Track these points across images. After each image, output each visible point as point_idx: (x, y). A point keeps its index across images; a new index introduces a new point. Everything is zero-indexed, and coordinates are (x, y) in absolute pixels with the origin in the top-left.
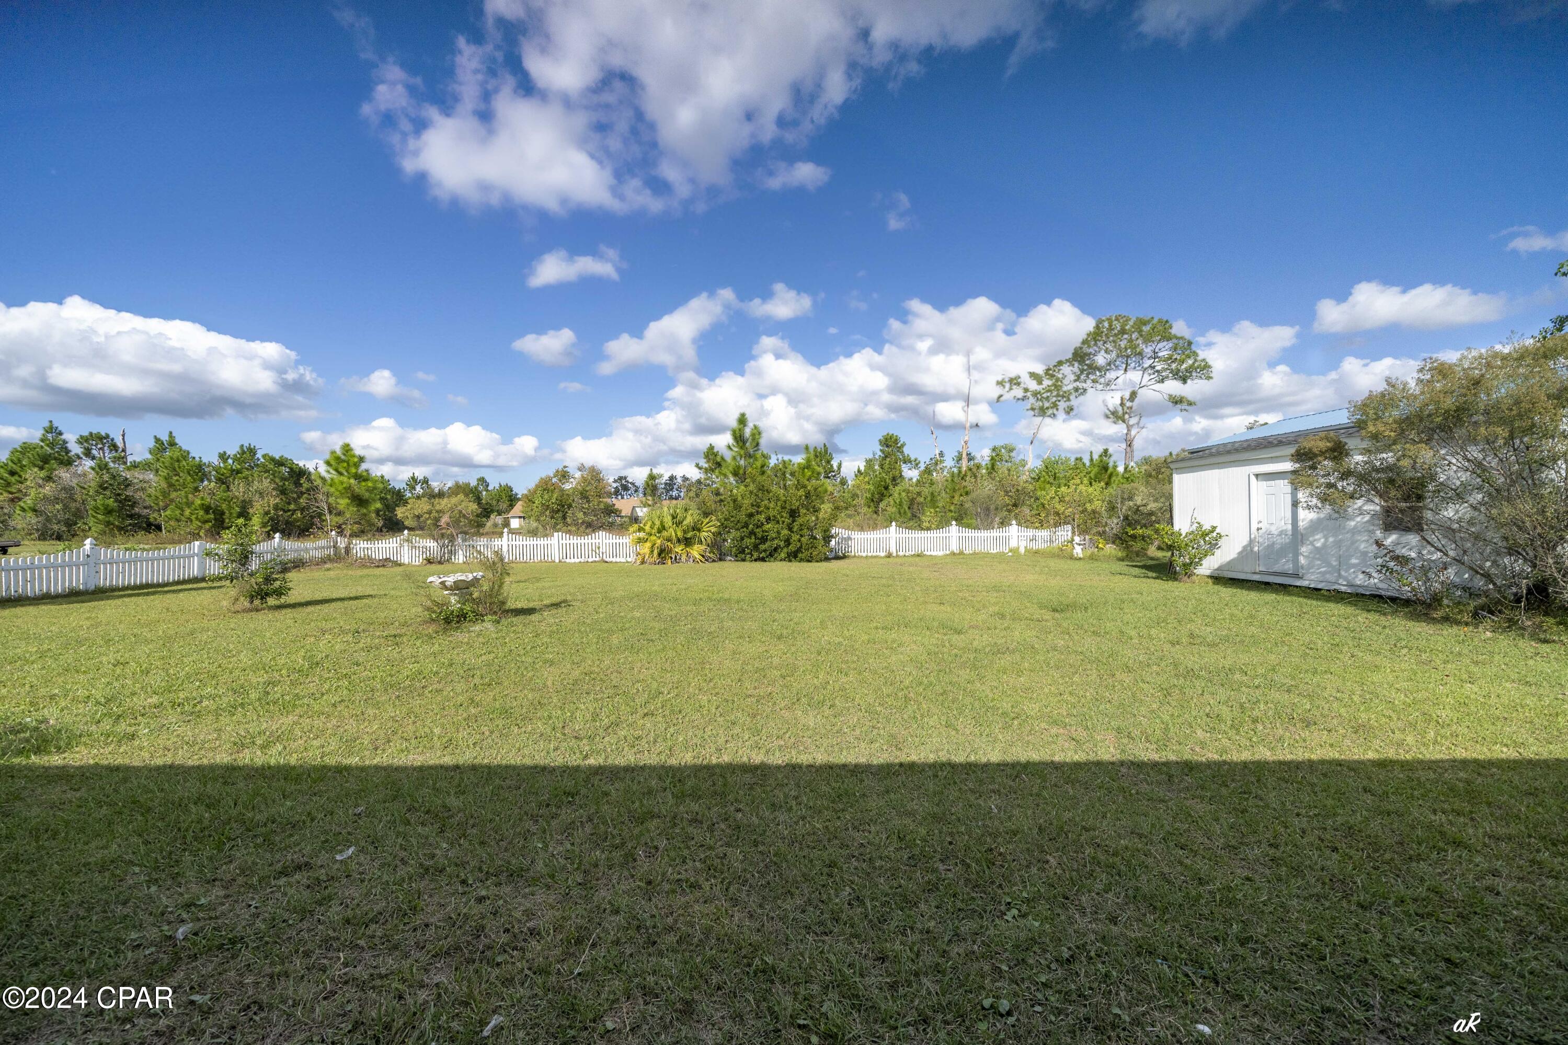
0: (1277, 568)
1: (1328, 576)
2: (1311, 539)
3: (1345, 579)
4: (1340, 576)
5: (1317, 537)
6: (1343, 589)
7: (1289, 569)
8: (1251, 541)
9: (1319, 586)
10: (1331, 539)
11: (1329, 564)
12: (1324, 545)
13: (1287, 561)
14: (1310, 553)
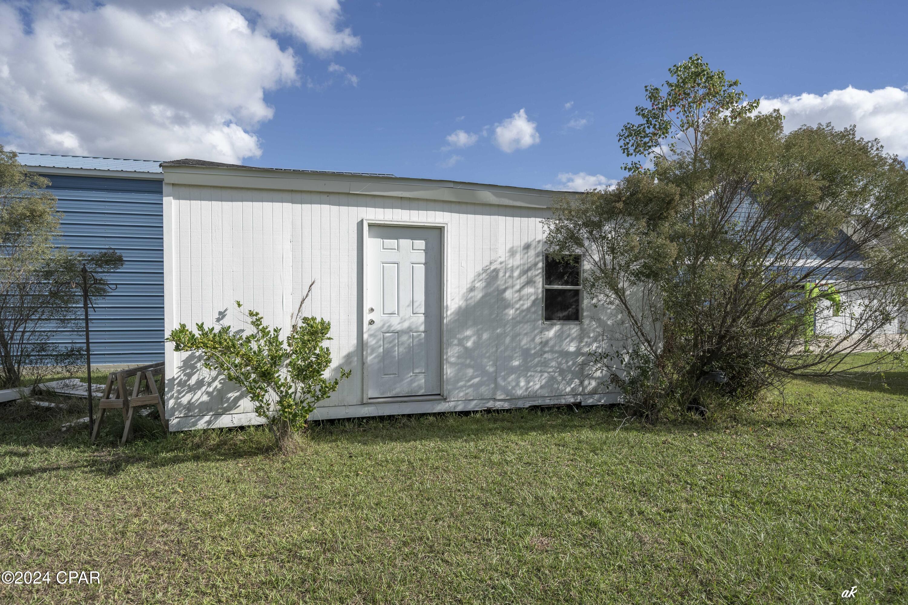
0: (401, 388)
1: (483, 389)
2: (460, 336)
3: (505, 391)
4: (497, 387)
5: (468, 333)
6: (499, 405)
7: (420, 388)
8: (361, 344)
9: (471, 407)
10: (485, 336)
11: (484, 373)
12: (477, 344)
13: (416, 375)
14: (458, 357)
